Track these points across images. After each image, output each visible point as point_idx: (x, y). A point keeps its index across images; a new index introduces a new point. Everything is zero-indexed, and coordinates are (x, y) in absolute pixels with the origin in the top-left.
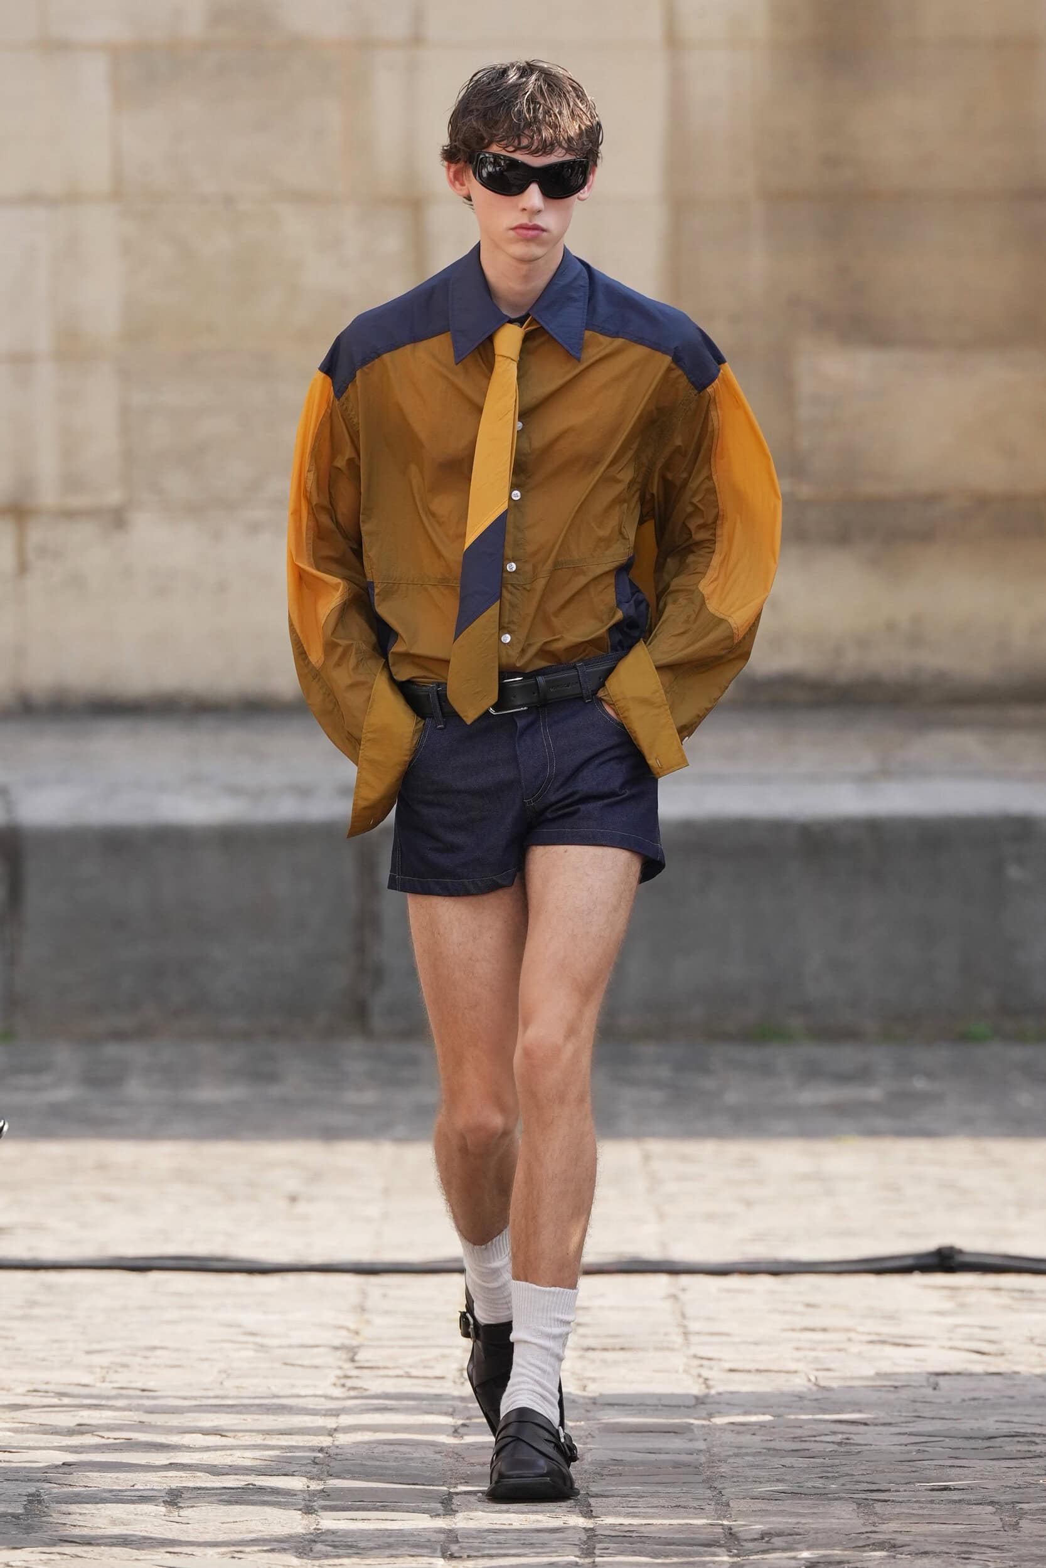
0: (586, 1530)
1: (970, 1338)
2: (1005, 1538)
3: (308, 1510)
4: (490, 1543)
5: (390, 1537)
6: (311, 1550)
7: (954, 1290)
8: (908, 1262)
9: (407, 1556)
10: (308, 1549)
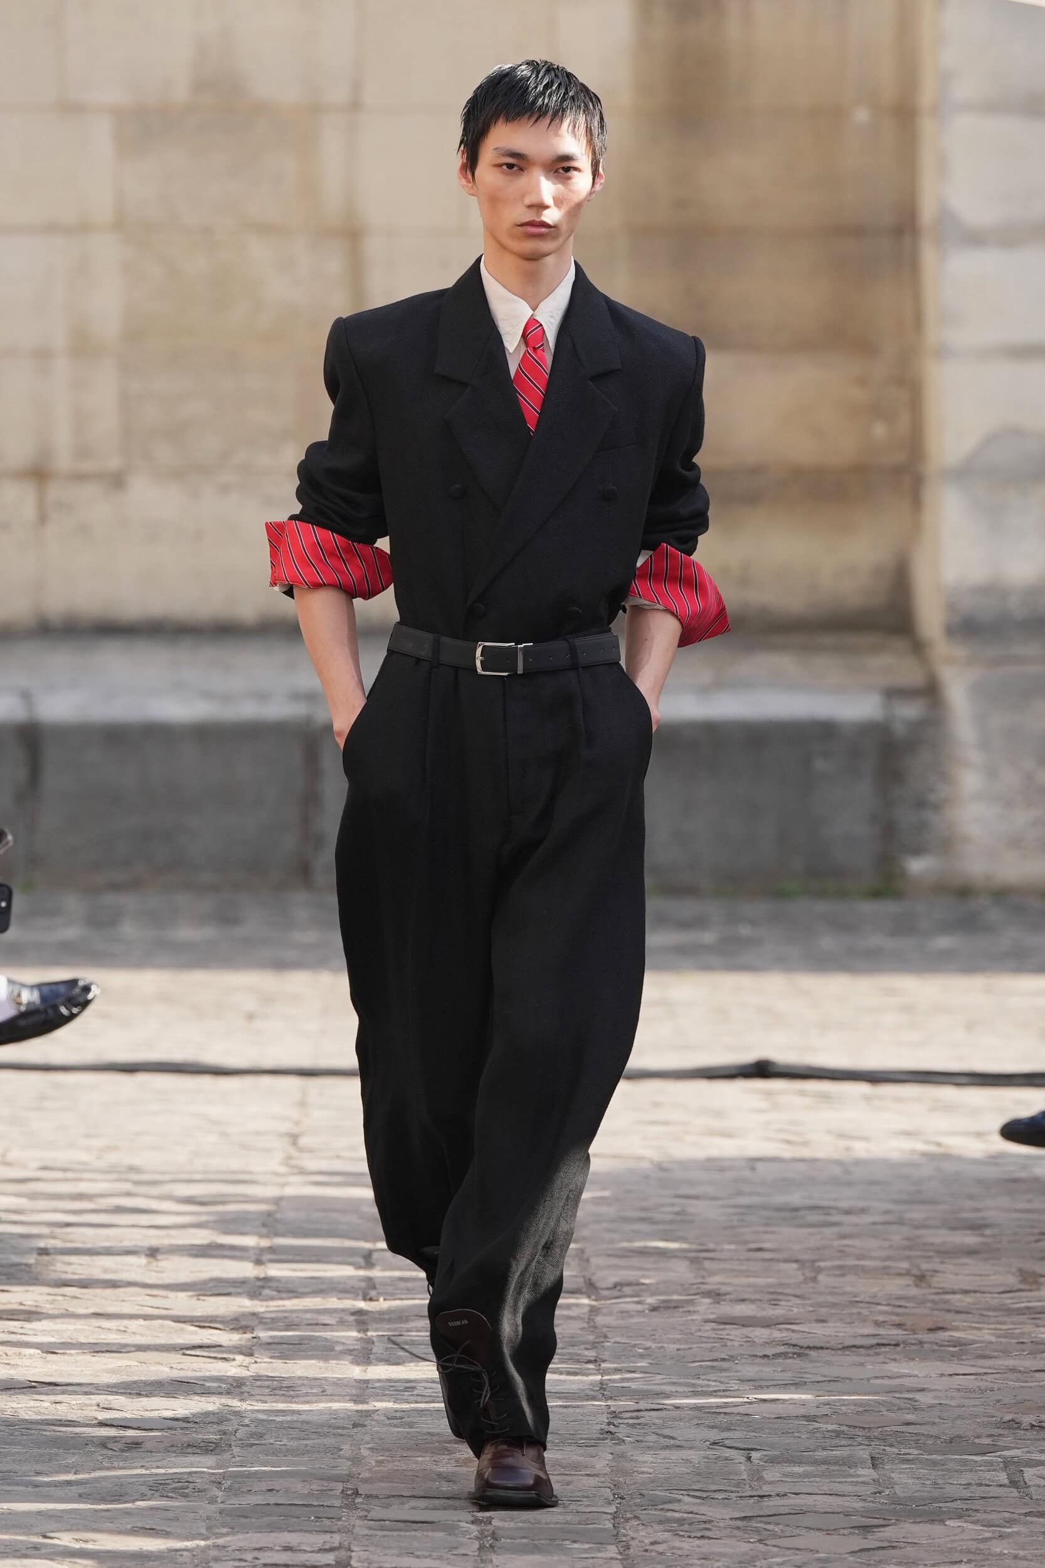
1: (780, 1131)
2: (807, 1288)
3: (259, 1262)
4: (402, 1289)
5: (322, 1284)
6: (260, 1294)
7: (769, 1094)
8: (734, 1072)
9: (335, 1299)
10: (257, 1293)
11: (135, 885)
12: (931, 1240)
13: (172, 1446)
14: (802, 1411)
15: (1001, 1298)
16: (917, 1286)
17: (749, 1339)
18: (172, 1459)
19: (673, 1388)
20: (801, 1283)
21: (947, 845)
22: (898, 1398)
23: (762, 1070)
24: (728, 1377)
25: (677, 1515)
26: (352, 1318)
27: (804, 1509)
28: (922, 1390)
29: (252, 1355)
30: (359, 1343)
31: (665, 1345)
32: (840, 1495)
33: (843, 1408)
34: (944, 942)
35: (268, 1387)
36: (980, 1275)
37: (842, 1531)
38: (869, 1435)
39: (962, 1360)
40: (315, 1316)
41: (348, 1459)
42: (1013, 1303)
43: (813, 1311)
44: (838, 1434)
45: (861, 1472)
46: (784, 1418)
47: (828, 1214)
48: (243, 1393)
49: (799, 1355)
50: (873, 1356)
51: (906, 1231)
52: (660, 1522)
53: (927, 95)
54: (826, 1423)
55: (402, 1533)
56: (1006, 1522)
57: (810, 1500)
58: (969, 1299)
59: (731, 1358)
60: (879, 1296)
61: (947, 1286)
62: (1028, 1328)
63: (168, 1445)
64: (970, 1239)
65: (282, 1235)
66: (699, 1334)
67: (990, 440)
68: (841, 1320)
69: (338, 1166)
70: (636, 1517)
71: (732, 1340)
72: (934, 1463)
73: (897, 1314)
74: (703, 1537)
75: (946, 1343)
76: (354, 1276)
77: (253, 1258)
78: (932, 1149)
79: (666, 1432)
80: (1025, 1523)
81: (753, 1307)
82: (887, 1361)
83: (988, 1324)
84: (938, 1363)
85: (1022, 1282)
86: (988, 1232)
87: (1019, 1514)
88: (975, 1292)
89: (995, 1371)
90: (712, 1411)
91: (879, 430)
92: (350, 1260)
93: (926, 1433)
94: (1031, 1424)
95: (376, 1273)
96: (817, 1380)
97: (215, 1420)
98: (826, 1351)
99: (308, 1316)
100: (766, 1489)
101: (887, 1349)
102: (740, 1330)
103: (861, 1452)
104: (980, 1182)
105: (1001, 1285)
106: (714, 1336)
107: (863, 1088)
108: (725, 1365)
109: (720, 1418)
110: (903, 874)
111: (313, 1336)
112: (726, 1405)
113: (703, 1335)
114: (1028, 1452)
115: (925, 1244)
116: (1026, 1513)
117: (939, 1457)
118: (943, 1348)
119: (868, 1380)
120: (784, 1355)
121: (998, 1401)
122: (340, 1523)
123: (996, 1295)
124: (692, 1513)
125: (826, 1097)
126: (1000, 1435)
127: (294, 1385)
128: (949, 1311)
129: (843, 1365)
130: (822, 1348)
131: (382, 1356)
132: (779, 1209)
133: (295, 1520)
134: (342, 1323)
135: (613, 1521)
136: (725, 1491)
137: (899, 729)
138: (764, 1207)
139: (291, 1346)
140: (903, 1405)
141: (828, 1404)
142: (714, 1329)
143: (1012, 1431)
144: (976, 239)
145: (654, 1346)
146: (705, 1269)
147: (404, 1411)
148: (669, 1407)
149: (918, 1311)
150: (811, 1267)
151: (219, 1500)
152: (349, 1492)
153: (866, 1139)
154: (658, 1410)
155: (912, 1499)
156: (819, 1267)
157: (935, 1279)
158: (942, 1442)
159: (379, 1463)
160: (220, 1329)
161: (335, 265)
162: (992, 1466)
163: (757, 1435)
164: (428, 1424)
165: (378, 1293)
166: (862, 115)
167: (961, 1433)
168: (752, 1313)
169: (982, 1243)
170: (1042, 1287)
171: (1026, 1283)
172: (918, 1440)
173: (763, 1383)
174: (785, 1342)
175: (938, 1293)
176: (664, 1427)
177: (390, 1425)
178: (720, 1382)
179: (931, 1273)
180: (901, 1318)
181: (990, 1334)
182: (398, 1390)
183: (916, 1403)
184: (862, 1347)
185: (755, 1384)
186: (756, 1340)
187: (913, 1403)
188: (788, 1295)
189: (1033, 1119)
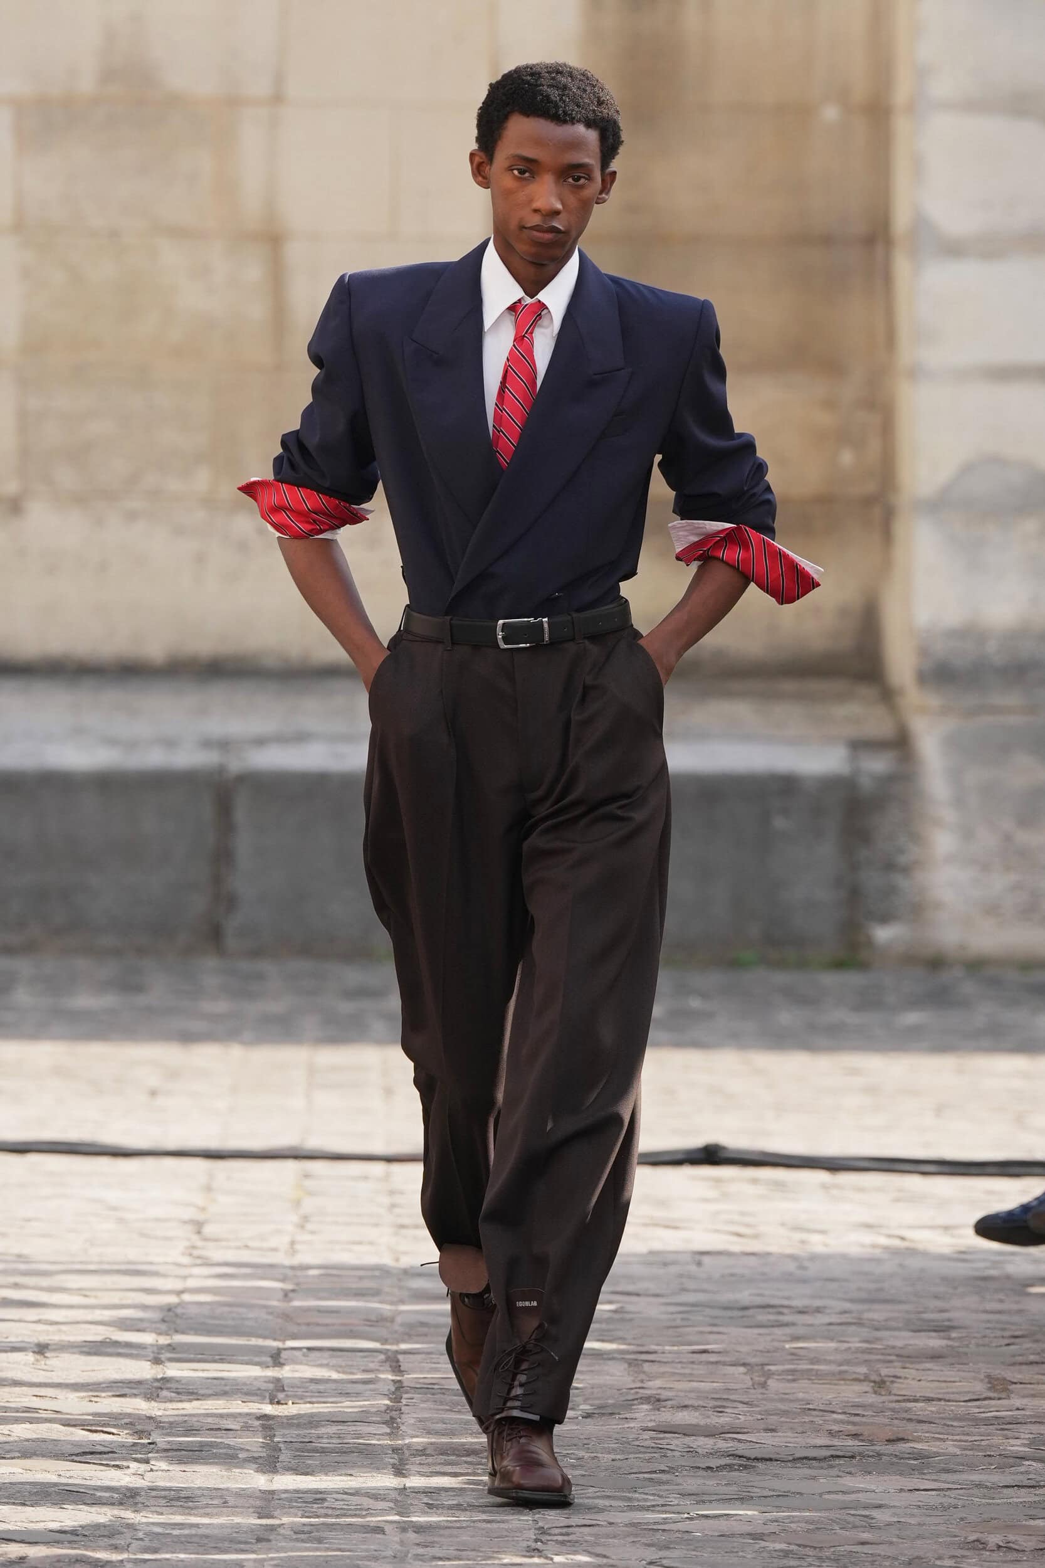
0: (394, 1382)
1: (732, 1222)
2: (755, 1395)
3: (157, 1361)
4: (312, 1392)
5: (226, 1385)
6: (158, 1396)
7: (718, 1180)
8: (680, 1157)
9: (240, 1402)
10: (155, 1395)
11: (29, 948)
12: (891, 1343)
13: (58, 1562)
14: (748, 1528)
15: (968, 1407)
16: (875, 1392)
17: (692, 1450)
20: (749, 1388)
21: (918, 911)
22: (853, 1515)
23: (712, 1156)
24: (669, 1490)
26: (257, 1423)
28: (880, 1506)
29: (147, 1462)
30: (264, 1450)
33: (792, 1525)
34: (912, 1018)
35: (165, 1497)
36: (946, 1382)
38: (820, 1555)
39: (924, 1474)
40: (217, 1420)
42: (981, 1413)
43: (762, 1419)
44: (786, 1554)
46: (728, 1536)
47: (782, 1314)
48: (137, 1504)
49: (745, 1467)
50: (827, 1469)
51: (865, 1332)
53: (901, 93)
54: (774, 1542)
58: (932, 1408)
59: (671, 1470)
60: (835, 1403)
61: (910, 1393)
63: (54, 1560)
64: (935, 1342)
65: (183, 1333)
66: (637, 1443)
67: (967, 469)
68: (793, 1429)
69: (246, 1256)
71: (672, 1450)
73: (854, 1424)
75: (907, 1456)
76: (260, 1377)
77: (151, 1356)
78: (897, 1243)
79: (599, 1550)
81: (697, 1414)
82: (841, 1474)
83: (953, 1435)
84: (898, 1477)
85: (990, 1389)
86: (954, 1335)
88: (940, 1400)
89: (959, 1487)
90: (650, 1527)
91: (847, 458)
92: (257, 1359)
93: (883, 1553)
94: (997, 1544)
95: (286, 1372)
96: (765, 1494)
97: (107, 1533)
98: (775, 1463)
99: (210, 1420)
101: (843, 1461)
102: (682, 1440)
104: (945, 1280)
105: (969, 1392)
106: (653, 1445)
107: (822, 1176)
108: (664, 1477)
109: (659, 1535)
110: (870, 943)
111: (215, 1442)
112: (665, 1521)
113: (641, 1445)
115: (887, 1347)
118: (903, 1461)
119: (821, 1495)
121: (962, 1519)
123: (963, 1404)
125: (780, 1186)
126: (963, 1557)
127: (193, 1496)
128: (910, 1420)
129: (794, 1479)
130: (771, 1460)
131: (290, 1465)
132: (728, 1307)
134: (246, 1428)
137: (866, 783)
138: (709, 1305)
139: (191, 1453)
140: (858, 1523)
141: (777, 1521)
142: (654, 1438)
143: (977, 1552)
144: (956, 249)
145: (587, 1455)
146: (644, 1372)
147: (312, 1525)
148: (602, 1523)
149: (877, 1420)
150: (760, 1371)
153: (822, 1232)
154: (590, 1526)
156: (769, 1370)
157: (895, 1385)
158: (900, 1564)
160: (113, 1434)
161: (254, 272)
163: (698, 1554)
164: (340, 1539)
165: (287, 1396)
166: (831, 113)
167: (921, 1554)
168: (694, 1421)
169: (948, 1346)
170: (1012, 1395)
171: (996, 1391)
172: (875, 1561)
173: (705, 1498)
174: (731, 1453)
175: (898, 1401)
176: (597, 1544)
177: (297, 1540)
178: (658, 1496)
179: (892, 1379)
180: (857, 1428)
181: (954, 1445)
182: (306, 1502)
183: (874, 1521)
184: (815, 1459)
185: (699, 1499)
186: (699, 1450)
187: (870, 1521)
188: (735, 1401)
189: (1010, 1213)
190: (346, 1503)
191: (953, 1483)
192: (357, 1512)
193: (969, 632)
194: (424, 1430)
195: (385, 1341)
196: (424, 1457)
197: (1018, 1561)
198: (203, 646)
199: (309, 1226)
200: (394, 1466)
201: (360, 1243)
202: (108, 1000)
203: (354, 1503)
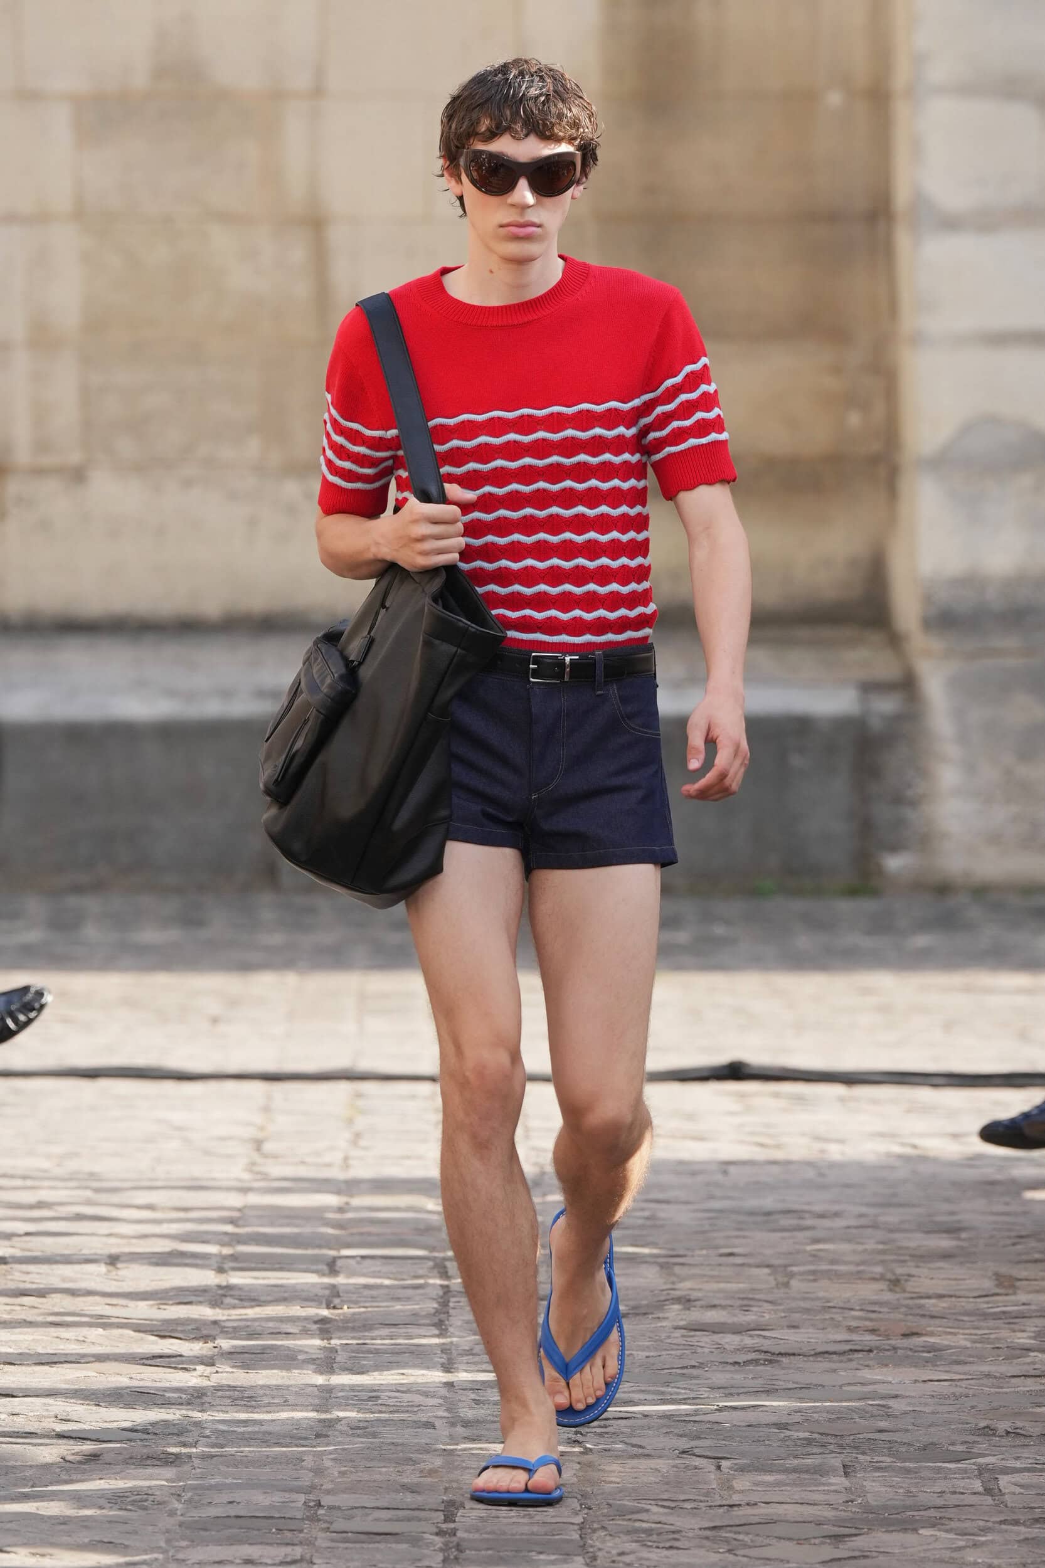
0: (442, 1286)
1: (752, 1133)
2: (779, 1294)
3: (221, 1270)
4: (365, 1297)
5: (285, 1292)
6: (222, 1303)
7: (742, 1096)
8: (705, 1074)
9: (299, 1308)
10: (219, 1302)
11: (98, 887)
12: (905, 1244)
13: (131, 1458)
14: (773, 1419)
15: (976, 1302)
16: (891, 1290)
17: (720, 1346)
18: (131, 1471)
19: (642, 1396)
20: (773, 1288)
21: (926, 841)
22: (871, 1405)
23: (735, 1072)
24: (698, 1384)
25: (645, 1525)
26: (315, 1327)
27: (775, 1518)
28: (896, 1397)
29: (213, 1365)
30: (322, 1352)
31: (633, 1352)
32: (811, 1504)
33: (815, 1415)
34: (921, 941)
35: (229, 1397)
36: (956, 1279)
37: (813, 1541)
38: (841, 1442)
39: (937, 1365)
40: (277, 1324)
41: (311, 1470)
42: (989, 1308)
43: (785, 1317)
44: (809, 1442)
45: (833, 1480)
46: (755, 1426)
47: (802, 1218)
48: (203, 1403)
49: (770, 1361)
50: (845, 1362)
51: (880, 1235)
52: (628, 1533)
53: (901, 78)
54: (797, 1431)
55: (364, 1545)
56: (980, 1530)
57: (780, 1510)
58: (944, 1304)
59: (701, 1366)
60: (852, 1301)
61: (922, 1290)
62: (1004, 1333)
63: (127, 1457)
64: (945, 1243)
65: (245, 1243)
66: (669, 1341)
67: (967, 429)
68: (813, 1326)
69: (303, 1172)
70: (603, 1528)
71: (702, 1347)
72: (908, 1471)
73: (871, 1320)
74: (671, 1547)
75: (921, 1349)
76: (317, 1284)
77: (215, 1266)
78: (908, 1151)
79: (635, 1441)
80: (1000, 1531)
81: (724, 1313)
82: (860, 1367)
83: (963, 1329)
84: (913, 1369)
85: (997, 1286)
86: (964, 1235)
87: (994, 1522)
88: (951, 1296)
89: (970, 1377)
90: (681, 1418)
91: (854, 419)
92: (314, 1267)
93: (899, 1440)
94: (1006, 1430)
95: (340, 1280)
96: (790, 1387)
97: (176, 1431)
98: (798, 1358)
99: (271, 1324)
100: (736, 1499)
101: (860, 1355)
102: (710, 1337)
103: (833, 1461)
104: (956, 1184)
105: (977, 1289)
106: (684, 1342)
107: (839, 1089)
108: (695, 1372)
109: (690, 1426)
110: (880, 871)
111: (276, 1345)
112: (696, 1413)
113: (673, 1342)
114: (1002, 1459)
115: (900, 1248)
116: (1001, 1521)
117: (912, 1465)
118: (916, 1354)
119: (841, 1386)
120: (755, 1362)
121: (973, 1407)
122: (302, 1535)
123: (971, 1300)
124: (660, 1523)
125: (800, 1099)
126: (974, 1442)
127: (256, 1395)
128: (923, 1316)
129: (815, 1372)
130: (794, 1354)
131: (346, 1365)
132: (751, 1213)
133: (256, 1532)
134: (305, 1333)
135: (579, 1532)
136: (695, 1500)
137: (876, 724)
138: (733, 1211)
139: (253, 1356)
140: (876, 1412)
141: (800, 1412)
142: (683, 1336)
143: (987, 1438)
144: (951, 223)
146: (674, 1275)
147: (367, 1421)
148: (638, 1416)
149: (892, 1316)
150: (783, 1272)
151: (179, 1513)
152: (312, 1504)
153: (841, 1141)
154: (626, 1418)
155: (885, 1507)
156: (791, 1272)
157: (910, 1283)
158: (915, 1450)
159: (342, 1474)
160: (180, 1339)
161: (298, 253)
162: (966, 1473)
163: (727, 1443)
164: (392, 1434)
165: (342, 1301)
166: (834, 99)
167: (935, 1440)
168: (722, 1320)
169: (958, 1247)
170: (1019, 1292)
171: (1004, 1287)
172: (891, 1448)
173: (733, 1391)
174: (756, 1349)
175: (912, 1298)
176: (632, 1435)
177: (353, 1435)
178: (689, 1389)
179: (906, 1277)
180: (874, 1323)
181: (965, 1339)
182: (362, 1400)
183: (890, 1410)
184: (835, 1353)
185: (726, 1392)
186: (726, 1346)
187: (886, 1410)
188: (760, 1300)
189: (1013, 1121)
190: (399, 1400)
191: (965, 1374)
192: (409, 1409)
193: (971, 580)
194: (471, 1331)
195: (433, 1249)
196: (471, 1357)
197: (1024, 1445)
198: (257, 602)
199: (362, 1143)
200: (443, 1365)
201: (408, 1158)
202: (173, 934)
203: (406, 1400)
